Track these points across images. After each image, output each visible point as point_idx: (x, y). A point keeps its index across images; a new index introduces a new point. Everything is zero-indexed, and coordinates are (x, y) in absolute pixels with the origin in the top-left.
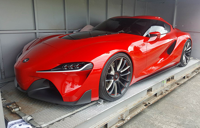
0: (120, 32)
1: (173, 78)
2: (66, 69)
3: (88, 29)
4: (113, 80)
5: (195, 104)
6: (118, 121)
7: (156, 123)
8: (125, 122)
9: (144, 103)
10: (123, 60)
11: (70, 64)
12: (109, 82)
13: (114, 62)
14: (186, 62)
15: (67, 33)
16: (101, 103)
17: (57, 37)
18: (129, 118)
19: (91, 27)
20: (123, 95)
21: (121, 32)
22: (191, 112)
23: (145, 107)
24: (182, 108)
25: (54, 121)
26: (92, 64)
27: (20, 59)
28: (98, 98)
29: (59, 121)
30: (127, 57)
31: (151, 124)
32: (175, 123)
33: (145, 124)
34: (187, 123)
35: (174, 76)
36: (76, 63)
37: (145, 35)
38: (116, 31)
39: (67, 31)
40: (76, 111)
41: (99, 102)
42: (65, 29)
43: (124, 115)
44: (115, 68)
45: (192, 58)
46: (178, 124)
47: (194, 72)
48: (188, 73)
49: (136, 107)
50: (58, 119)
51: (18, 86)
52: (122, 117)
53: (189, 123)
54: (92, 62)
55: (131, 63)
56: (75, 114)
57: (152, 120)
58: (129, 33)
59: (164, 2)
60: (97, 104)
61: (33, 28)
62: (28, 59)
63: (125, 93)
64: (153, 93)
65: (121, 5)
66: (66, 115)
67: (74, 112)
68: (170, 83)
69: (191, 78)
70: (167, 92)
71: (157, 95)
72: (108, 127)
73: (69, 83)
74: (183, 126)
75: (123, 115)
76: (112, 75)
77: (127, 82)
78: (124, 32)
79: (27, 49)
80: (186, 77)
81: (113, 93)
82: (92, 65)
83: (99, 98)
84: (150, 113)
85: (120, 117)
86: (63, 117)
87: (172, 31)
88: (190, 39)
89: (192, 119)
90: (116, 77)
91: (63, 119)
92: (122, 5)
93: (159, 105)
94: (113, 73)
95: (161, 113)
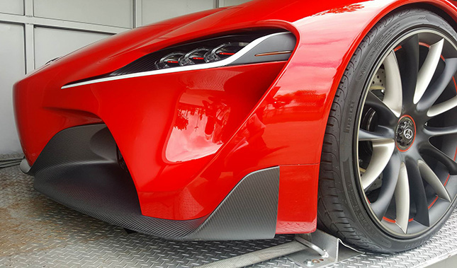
4: (391, 147)
10: (441, 54)
16: (326, 255)
20: (434, 233)
28: (310, 227)
41: (315, 247)
60: (304, 257)
63: (443, 224)
77: (453, 174)
90: (407, 136)
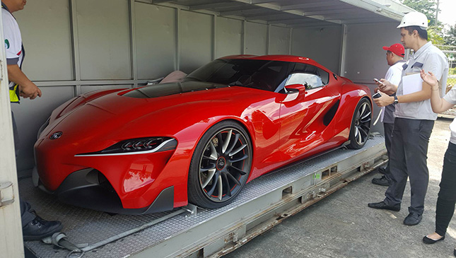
0: (233, 84)
1: (334, 170)
2: (128, 149)
3: (175, 78)
4: (215, 170)
5: (373, 216)
6: (223, 245)
7: (296, 249)
8: (236, 247)
9: (275, 216)
10: (232, 135)
11: (136, 140)
12: (207, 173)
13: (216, 137)
14: (362, 141)
15: (136, 86)
16: (193, 212)
17: (116, 93)
18: (245, 240)
19: (182, 75)
20: (234, 199)
21: (235, 85)
22: (363, 230)
23: (277, 222)
24: (348, 223)
25: (105, 242)
26: (176, 139)
27: (43, 135)
28: (186, 203)
29: (114, 241)
30: (241, 128)
31: (286, 252)
32: (331, 250)
33: (274, 252)
34: (352, 249)
35: (336, 167)
36: (147, 139)
37: (277, 91)
38: (226, 82)
39: (136, 82)
40: (146, 225)
41: (188, 210)
42: (132, 79)
43: (236, 234)
44: (219, 149)
45: (377, 133)
46: (336, 251)
47: (380, 159)
48: (366, 162)
49: (261, 222)
50: (112, 239)
51: (40, 183)
52: (232, 238)
53: (355, 248)
54: (174, 137)
55: (248, 139)
56: (143, 230)
57: (288, 244)
58: (249, 87)
59: (322, 29)
60: (185, 214)
61: (70, 77)
62: (60, 133)
64: (294, 196)
65: (240, 35)
66: (128, 233)
67: (141, 228)
68: (327, 179)
69: (371, 172)
70: (322, 196)
71: (303, 200)
72: (205, 255)
73: (136, 174)
74: (345, 255)
75: (234, 234)
76: (214, 161)
77: (242, 174)
78: (241, 84)
79: (58, 117)
80: (361, 169)
81: (216, 193)
82: (175, 142)
83: (189, 202)
84: (287, 232)
85: (227, 238)
86: (121, 235)
87: (332, 82)
88: (366, 97)
89: (363, 243)
90: (222, 165)
91: (122, 239)
92: (242, 34)
93: (306, 218)
94: (214, 157)
95: (307, 233)
